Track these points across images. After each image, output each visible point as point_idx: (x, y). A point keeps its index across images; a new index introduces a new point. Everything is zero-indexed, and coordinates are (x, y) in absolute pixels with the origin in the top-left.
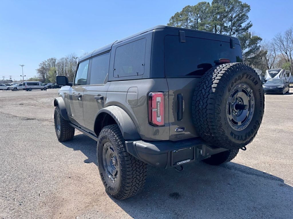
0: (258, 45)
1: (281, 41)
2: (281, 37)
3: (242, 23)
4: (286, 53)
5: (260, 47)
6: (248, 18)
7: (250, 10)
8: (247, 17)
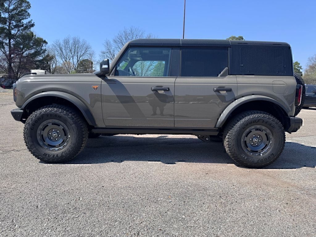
0: (44, 48)
1: (61, 49)
2: (60, 45)
3: (24, 19)
4: (66, 61)
5: (46, 50)
6: (30, 16)
7: (31, 7)
8: (29, 14)
